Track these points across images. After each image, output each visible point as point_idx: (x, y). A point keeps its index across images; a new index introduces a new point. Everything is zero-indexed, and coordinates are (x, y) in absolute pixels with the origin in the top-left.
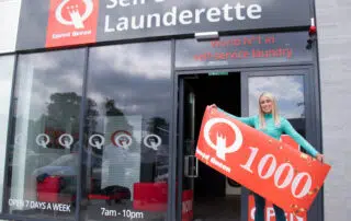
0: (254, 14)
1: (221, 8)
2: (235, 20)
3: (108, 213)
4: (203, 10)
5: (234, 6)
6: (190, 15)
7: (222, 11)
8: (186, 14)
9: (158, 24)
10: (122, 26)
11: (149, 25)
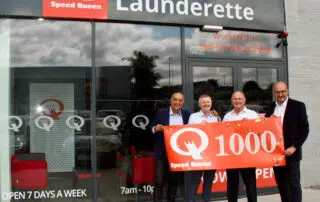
0: (249, 16)
1: (224, 6)
2: (235, 19)
3: (129, 191)
4: (210, 5)
5: (234, 5)
6: (200, 8)
7: (226, 9)
8: (197, 6)
9: (172, 11)
10: (136, 7)
11: (163, 11)
